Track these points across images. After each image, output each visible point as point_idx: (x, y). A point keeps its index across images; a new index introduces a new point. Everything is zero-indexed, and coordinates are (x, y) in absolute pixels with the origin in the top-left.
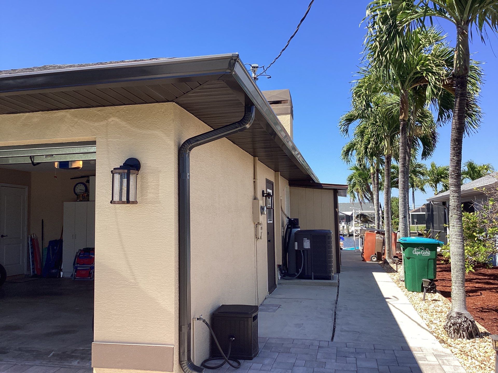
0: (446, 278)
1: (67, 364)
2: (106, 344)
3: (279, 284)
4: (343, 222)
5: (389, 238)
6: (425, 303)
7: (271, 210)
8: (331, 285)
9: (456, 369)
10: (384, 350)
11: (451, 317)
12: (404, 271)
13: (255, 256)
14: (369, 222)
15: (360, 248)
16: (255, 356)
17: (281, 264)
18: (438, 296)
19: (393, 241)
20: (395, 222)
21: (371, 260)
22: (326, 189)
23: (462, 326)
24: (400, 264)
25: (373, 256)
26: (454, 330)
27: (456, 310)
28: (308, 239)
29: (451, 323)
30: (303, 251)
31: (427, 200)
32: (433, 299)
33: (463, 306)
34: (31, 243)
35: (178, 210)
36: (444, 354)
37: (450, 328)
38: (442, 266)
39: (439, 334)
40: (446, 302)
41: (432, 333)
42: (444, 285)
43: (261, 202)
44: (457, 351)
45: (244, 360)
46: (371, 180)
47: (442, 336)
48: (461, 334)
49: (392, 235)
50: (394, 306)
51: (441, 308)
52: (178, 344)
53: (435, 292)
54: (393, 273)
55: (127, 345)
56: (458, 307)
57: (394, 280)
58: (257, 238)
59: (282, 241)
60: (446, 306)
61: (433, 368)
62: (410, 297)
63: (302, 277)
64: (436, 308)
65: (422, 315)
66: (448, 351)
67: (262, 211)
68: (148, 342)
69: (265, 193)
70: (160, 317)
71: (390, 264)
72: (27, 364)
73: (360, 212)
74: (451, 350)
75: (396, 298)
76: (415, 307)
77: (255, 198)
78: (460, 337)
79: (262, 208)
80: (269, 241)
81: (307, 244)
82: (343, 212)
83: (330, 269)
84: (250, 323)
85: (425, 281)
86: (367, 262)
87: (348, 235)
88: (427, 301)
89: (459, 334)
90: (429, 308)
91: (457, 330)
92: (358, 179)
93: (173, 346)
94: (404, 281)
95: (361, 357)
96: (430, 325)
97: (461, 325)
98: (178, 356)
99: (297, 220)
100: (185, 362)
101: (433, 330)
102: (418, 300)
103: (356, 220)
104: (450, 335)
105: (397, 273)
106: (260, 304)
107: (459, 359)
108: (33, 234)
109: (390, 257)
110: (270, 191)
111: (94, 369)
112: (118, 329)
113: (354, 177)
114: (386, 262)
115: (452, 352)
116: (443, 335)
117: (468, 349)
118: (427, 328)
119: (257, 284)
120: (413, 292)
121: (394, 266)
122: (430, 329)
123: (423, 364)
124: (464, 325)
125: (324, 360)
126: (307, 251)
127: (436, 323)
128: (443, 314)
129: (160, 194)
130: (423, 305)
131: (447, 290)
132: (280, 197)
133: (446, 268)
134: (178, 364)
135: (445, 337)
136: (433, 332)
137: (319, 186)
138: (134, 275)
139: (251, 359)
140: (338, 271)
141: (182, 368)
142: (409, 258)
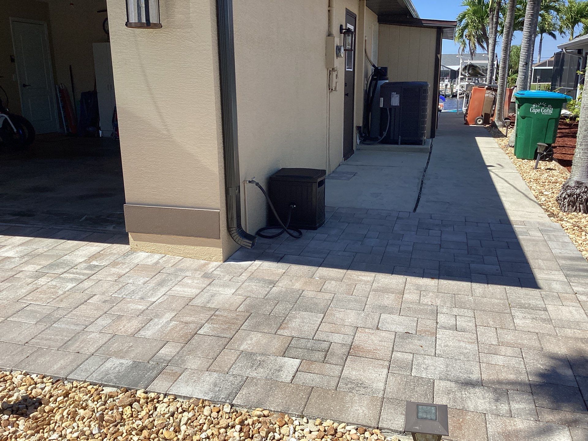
0: (567, 144)
1: (101, 229)
2: (140, 207)
3: (357, 150)
4: (446, 79)
5: (502, 95)
6: (536, 172)
7: (350, 52)
8: (421, 151)
9: (564, 246)
10: (477, 223)
11: (568, 186)
12: (515, 135)
13: (327, 112)
14: (479, 76)
15: (464, 109)
16: (320, 226)
17: (361, 125)
18: (553, 164)
19: (507, 99)
20: (512, 79)
21: (476, 124)
22: (427, 27)
23: (581, 197)
24: (511, 128)
25: (479, 118)
26: (569, 202)
27: (576, 178)
28: (397, 94)
29: (566, 194)
30: (390, 109)
31: (559, 47)
32: (547, 167)
33: (585, 173)
34: (60, 95)
35: (217, 38)
36: (551, 229)
37: (564, 200)
38: (563, 131)
39: (549, 207)
40: (563, 171)
41: (540, 205)
42: (563, 152)
43: (338, 40)
44: (569, 225)
45: (306, 230)
46: (488, 20)
47: (552, 209)
48: (576, 207)
49: (506, 92)
50: (497, 175)
51: (555, 178)
52: (224, 209)
53: (551, 160)
54: (501, 138)
55: (165, 208)
56: (579, 175)
57: (500, 146)
58: (331, 90)
59: (365, 97)
60: (563, 175)
61: (536, 243)
62: (518, 165)
63: (387, 141)
64: (549, 178)
65: (531, 185)
66: (558, 225)
67: (338, 52)
68: (190, 205)
69: (344, 28)
70: (202, 178)
71: (498, 128)
72: (54, 227)
73: (469, 62)
74: (562, 225)
75: (500, 166)
76: (523, 177)
77: (330, 34)
78: (575, 211)
79: (338, 49)
80: (346, 95)
81: (395, 100)
82: (447, 66)
83: (423, 132)
84: (314, 189)
85: (540, 145)
86: (470, 125)
87: (451, 96)
88: (539, 169)
89: (575, 207)
90: (541, 178)
91: (572, 202)
92: (472, 19)
93: (219, 211)
94: (513, 147)
95: (447, 229)
96: (540, 196)
97: (579, 197)
98: (225, 222)
99: (385, 69)
100: (235, 229)
101: (542, 202)
102: (528, 168)
103: (463, 73)
104: (563, 208)
105: (507, 138)
106: (332, 171)
107: (570, 235)
108: (61, 84)
109: (499, 119)
110: (352, 27)
111: (129, 234)
112: (153, 190)
113: (467, 16)
114: (494, 125)
115: (562, 227)
116: (554, 208)
117: (584, 224)
118: (535, 199)
119: (329, 147)
120: (523, 159)
121: (503, 130)
122: (538, 201)
123: (524, 239)
124: (582, 197)
125: (402, 232)
126: (395, 108)
127: (547, 195)
128: (558, 184)
129: (191, 15)
130: (534, 174)
131: (567, 158)
132: (364, 37)
133: (568, 133)
134: (226, 231)
135: (555, 210)
136: (542, 205)
137: (418, 23)
138: (166, 125)
139: (315, 229)
140: (433, 136)
141: (230, 235)
142: (523, 118)
